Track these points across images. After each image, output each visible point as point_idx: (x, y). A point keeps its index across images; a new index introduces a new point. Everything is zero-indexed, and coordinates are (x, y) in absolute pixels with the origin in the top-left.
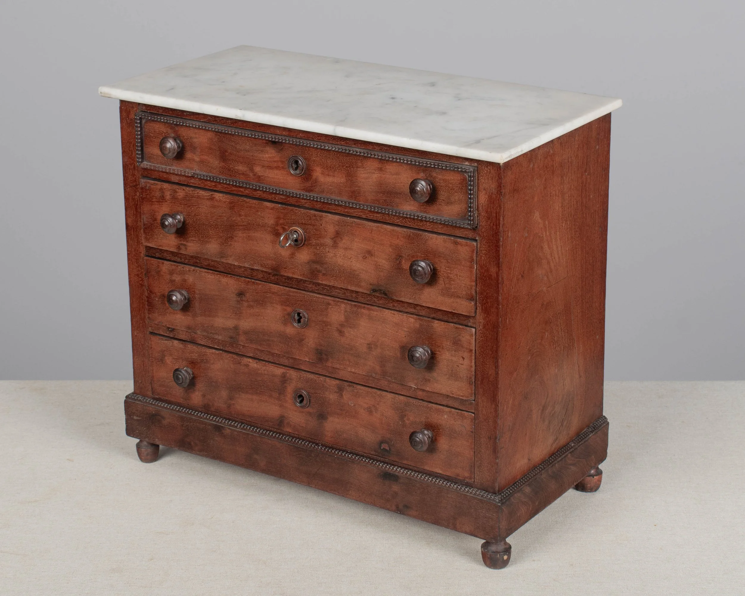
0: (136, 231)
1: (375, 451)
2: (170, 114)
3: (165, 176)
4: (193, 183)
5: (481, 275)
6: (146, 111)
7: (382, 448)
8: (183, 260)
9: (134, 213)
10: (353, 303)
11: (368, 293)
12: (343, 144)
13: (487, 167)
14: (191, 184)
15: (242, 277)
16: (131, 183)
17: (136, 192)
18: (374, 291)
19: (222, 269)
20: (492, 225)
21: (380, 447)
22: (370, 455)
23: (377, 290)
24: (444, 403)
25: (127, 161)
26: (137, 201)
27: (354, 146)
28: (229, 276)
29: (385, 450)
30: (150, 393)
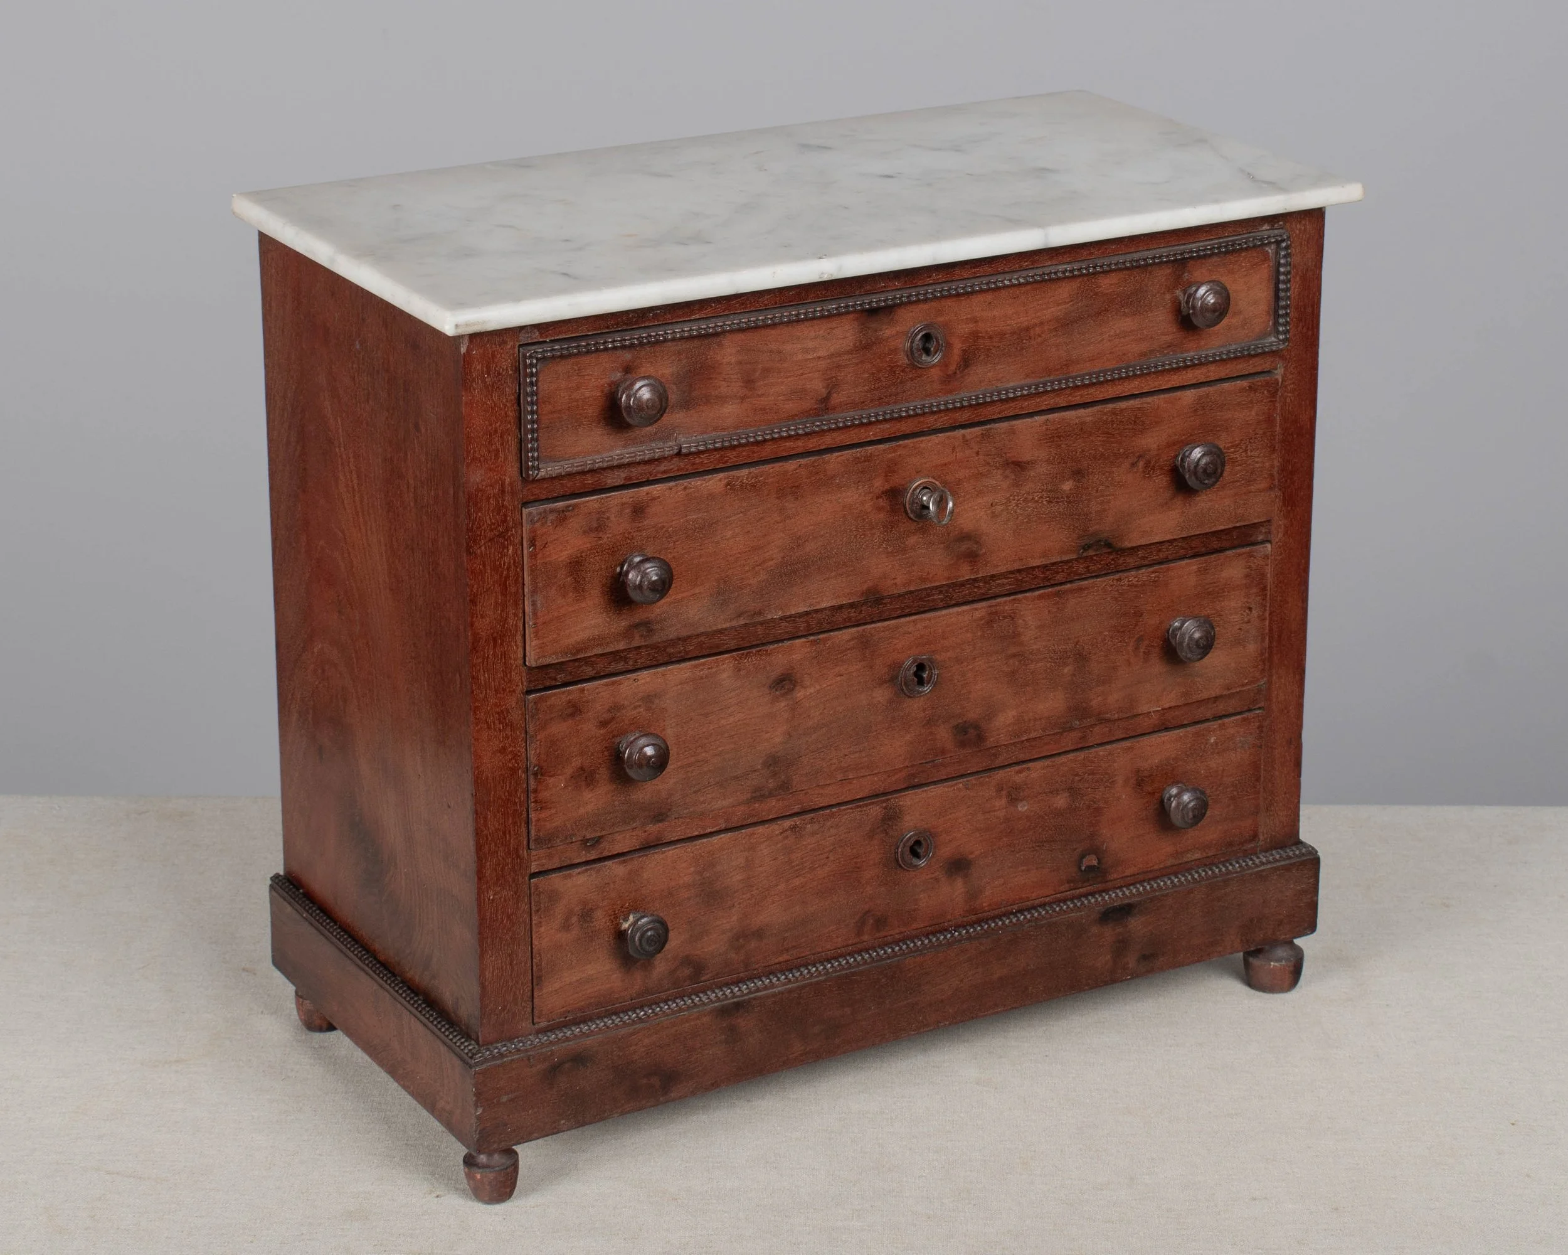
0: (502, 644)
1: (1068, 882)
2: (608, 328)
3: (589, 480)
4: (665, 472)
5: (1283, 434)
6: (541, 340)
7: (1083, 868)
8: (631, 663)
9: (496, 602)
10: (1037, 593)
11: (1074, 556)
12: (1027, 266)
13: (1300, 222)
14: (659, 476)
15: (782, 641)
16: (491, 530)
17: (505, 547)
18: (1086, 548)
19: (732, 644)
20: (1305, 330)
21: (1080, 868)
22: (1058, 895)
23: (1092, 544)
24: (1209, 715)
25: (483, 480)
26: (508, 569)
27: (1049, 263)
28: (754, 651)
29: (1091, 868)
30: (526, 1025)
